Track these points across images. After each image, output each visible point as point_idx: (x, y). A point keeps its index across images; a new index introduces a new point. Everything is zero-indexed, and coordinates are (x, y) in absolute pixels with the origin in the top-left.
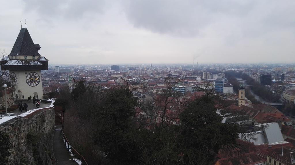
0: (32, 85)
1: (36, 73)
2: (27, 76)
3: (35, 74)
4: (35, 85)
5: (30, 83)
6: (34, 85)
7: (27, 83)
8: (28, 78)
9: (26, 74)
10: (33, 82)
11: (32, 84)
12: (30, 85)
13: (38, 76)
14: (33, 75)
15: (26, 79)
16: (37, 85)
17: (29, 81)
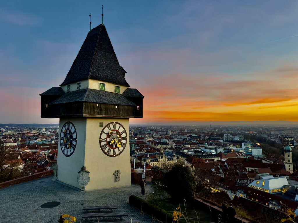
0: (112, 154)
3: (118, 126)
5: (108, 147)
6: (114, 152)
7: (102, 148)
8: (104, 136)
9: (101, 125)
10: (114, 146)
11: (112, 150)
12: (108, 154)
14: (115, 128)
15: (100, 139)
16: (121, 152)
17: (105, 143)
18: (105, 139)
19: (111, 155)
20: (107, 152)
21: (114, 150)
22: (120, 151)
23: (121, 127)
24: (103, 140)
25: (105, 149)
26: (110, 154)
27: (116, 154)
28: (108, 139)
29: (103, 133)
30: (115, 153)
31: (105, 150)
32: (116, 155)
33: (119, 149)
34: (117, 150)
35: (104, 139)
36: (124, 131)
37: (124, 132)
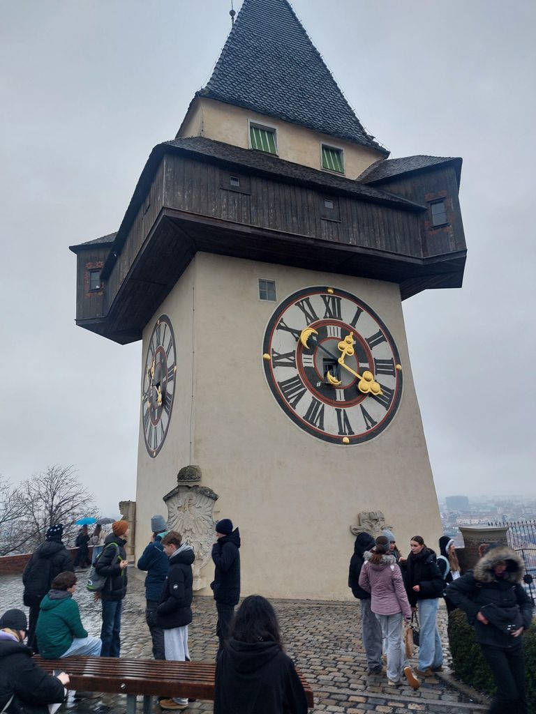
0: (331, 423)
1: (363, 306)
2: (275, 323)
3: (348, 310)
4: (359, 427)
5: (308, 397)
6: (344, 422)
7: (282, 395)
8: (283, 343)
9: (267, 291)
10: (340, 396)
11: (330, 412)
12: (310, 425)
13: (376, 340)
14: (334, 314)
15: (267, 348)
16: (375, 430)
17: (293, 372)
18: (292, 354)
19: (327, 431)
20: (306, 417)
21: (339, 412)
22: (373, 423)
23: (364, 314)
24: (280, 356)
25: (296, 401)
26: (321, 426)
27: (351, 432)
28: (304, 356)
29: (280, 327)
30: (349, 428)
31: (294, 405)
32: (355, 440)
33: (364, 412)
34: (353, 413)
35: (287, 356)
36: (380, 333)
37: (383, 339)
